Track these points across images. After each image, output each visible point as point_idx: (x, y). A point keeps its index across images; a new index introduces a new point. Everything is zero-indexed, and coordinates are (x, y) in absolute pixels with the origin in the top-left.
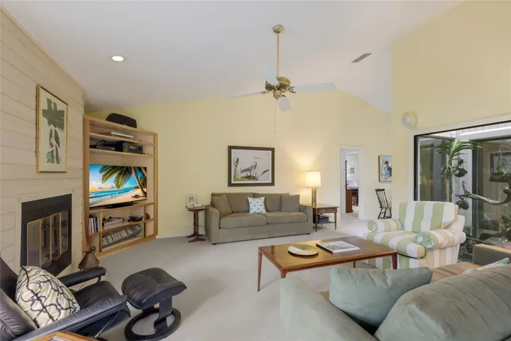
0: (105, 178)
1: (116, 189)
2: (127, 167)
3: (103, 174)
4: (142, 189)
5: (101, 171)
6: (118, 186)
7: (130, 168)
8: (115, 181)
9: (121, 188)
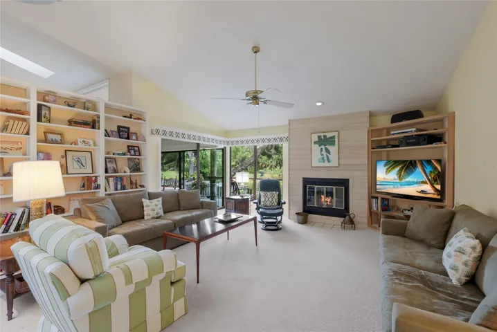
0: (388, 171)
1: (398, 181)
2: (411, 161)
3: (386, 168)
4: (432, 185)
5: (385, 166)
6: (400, 178)
7: (415, 162)
8: (397, 174)
9: (403, 181)
